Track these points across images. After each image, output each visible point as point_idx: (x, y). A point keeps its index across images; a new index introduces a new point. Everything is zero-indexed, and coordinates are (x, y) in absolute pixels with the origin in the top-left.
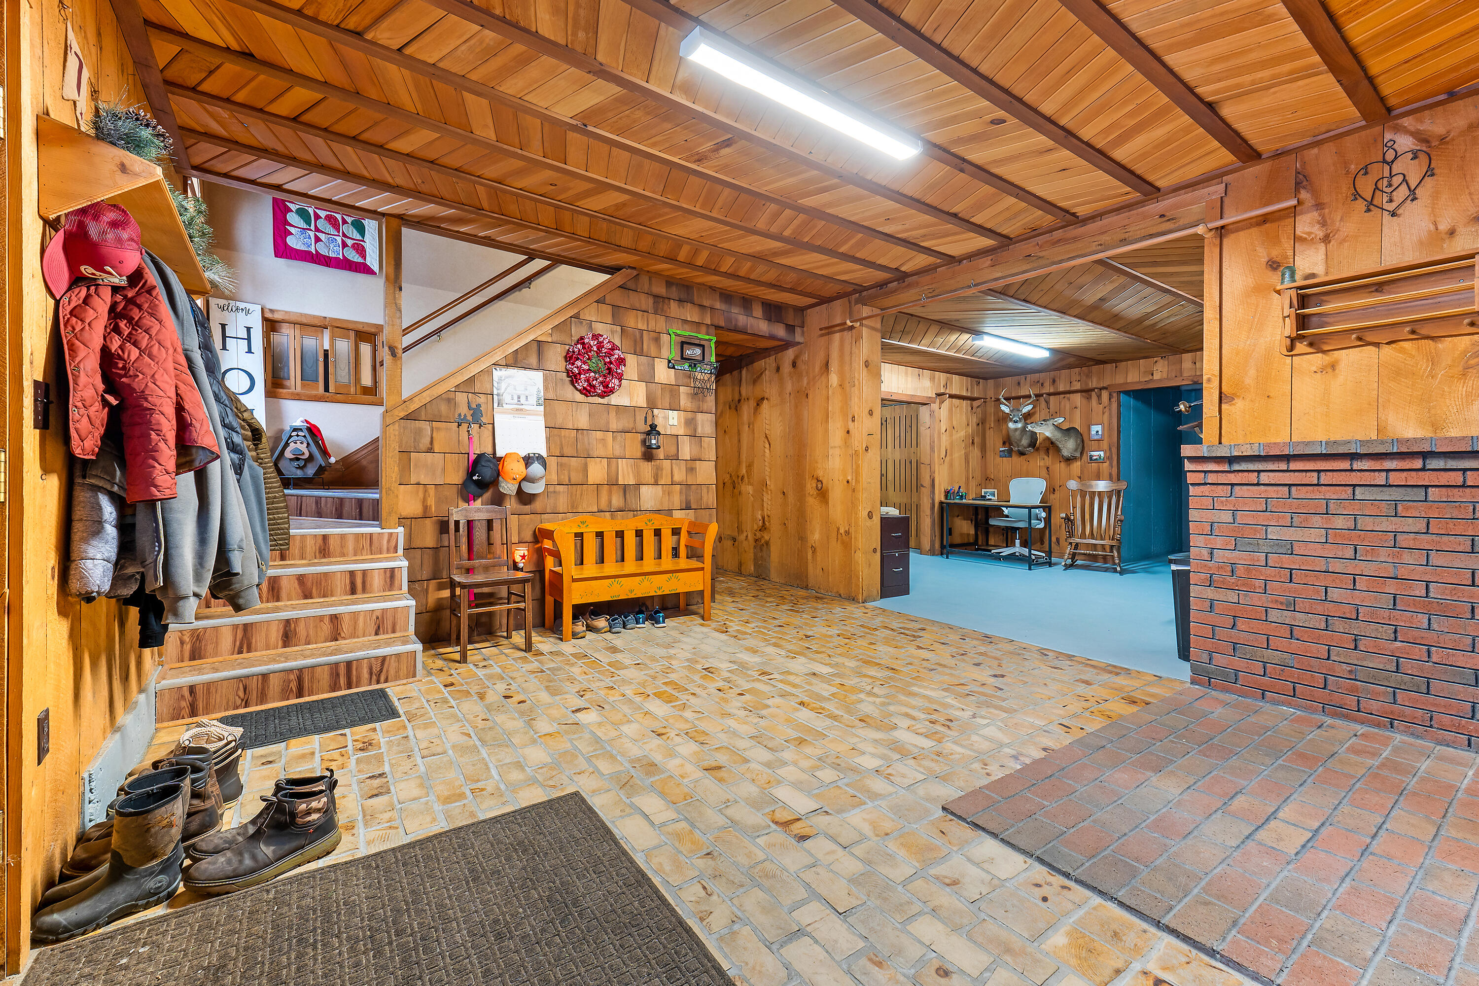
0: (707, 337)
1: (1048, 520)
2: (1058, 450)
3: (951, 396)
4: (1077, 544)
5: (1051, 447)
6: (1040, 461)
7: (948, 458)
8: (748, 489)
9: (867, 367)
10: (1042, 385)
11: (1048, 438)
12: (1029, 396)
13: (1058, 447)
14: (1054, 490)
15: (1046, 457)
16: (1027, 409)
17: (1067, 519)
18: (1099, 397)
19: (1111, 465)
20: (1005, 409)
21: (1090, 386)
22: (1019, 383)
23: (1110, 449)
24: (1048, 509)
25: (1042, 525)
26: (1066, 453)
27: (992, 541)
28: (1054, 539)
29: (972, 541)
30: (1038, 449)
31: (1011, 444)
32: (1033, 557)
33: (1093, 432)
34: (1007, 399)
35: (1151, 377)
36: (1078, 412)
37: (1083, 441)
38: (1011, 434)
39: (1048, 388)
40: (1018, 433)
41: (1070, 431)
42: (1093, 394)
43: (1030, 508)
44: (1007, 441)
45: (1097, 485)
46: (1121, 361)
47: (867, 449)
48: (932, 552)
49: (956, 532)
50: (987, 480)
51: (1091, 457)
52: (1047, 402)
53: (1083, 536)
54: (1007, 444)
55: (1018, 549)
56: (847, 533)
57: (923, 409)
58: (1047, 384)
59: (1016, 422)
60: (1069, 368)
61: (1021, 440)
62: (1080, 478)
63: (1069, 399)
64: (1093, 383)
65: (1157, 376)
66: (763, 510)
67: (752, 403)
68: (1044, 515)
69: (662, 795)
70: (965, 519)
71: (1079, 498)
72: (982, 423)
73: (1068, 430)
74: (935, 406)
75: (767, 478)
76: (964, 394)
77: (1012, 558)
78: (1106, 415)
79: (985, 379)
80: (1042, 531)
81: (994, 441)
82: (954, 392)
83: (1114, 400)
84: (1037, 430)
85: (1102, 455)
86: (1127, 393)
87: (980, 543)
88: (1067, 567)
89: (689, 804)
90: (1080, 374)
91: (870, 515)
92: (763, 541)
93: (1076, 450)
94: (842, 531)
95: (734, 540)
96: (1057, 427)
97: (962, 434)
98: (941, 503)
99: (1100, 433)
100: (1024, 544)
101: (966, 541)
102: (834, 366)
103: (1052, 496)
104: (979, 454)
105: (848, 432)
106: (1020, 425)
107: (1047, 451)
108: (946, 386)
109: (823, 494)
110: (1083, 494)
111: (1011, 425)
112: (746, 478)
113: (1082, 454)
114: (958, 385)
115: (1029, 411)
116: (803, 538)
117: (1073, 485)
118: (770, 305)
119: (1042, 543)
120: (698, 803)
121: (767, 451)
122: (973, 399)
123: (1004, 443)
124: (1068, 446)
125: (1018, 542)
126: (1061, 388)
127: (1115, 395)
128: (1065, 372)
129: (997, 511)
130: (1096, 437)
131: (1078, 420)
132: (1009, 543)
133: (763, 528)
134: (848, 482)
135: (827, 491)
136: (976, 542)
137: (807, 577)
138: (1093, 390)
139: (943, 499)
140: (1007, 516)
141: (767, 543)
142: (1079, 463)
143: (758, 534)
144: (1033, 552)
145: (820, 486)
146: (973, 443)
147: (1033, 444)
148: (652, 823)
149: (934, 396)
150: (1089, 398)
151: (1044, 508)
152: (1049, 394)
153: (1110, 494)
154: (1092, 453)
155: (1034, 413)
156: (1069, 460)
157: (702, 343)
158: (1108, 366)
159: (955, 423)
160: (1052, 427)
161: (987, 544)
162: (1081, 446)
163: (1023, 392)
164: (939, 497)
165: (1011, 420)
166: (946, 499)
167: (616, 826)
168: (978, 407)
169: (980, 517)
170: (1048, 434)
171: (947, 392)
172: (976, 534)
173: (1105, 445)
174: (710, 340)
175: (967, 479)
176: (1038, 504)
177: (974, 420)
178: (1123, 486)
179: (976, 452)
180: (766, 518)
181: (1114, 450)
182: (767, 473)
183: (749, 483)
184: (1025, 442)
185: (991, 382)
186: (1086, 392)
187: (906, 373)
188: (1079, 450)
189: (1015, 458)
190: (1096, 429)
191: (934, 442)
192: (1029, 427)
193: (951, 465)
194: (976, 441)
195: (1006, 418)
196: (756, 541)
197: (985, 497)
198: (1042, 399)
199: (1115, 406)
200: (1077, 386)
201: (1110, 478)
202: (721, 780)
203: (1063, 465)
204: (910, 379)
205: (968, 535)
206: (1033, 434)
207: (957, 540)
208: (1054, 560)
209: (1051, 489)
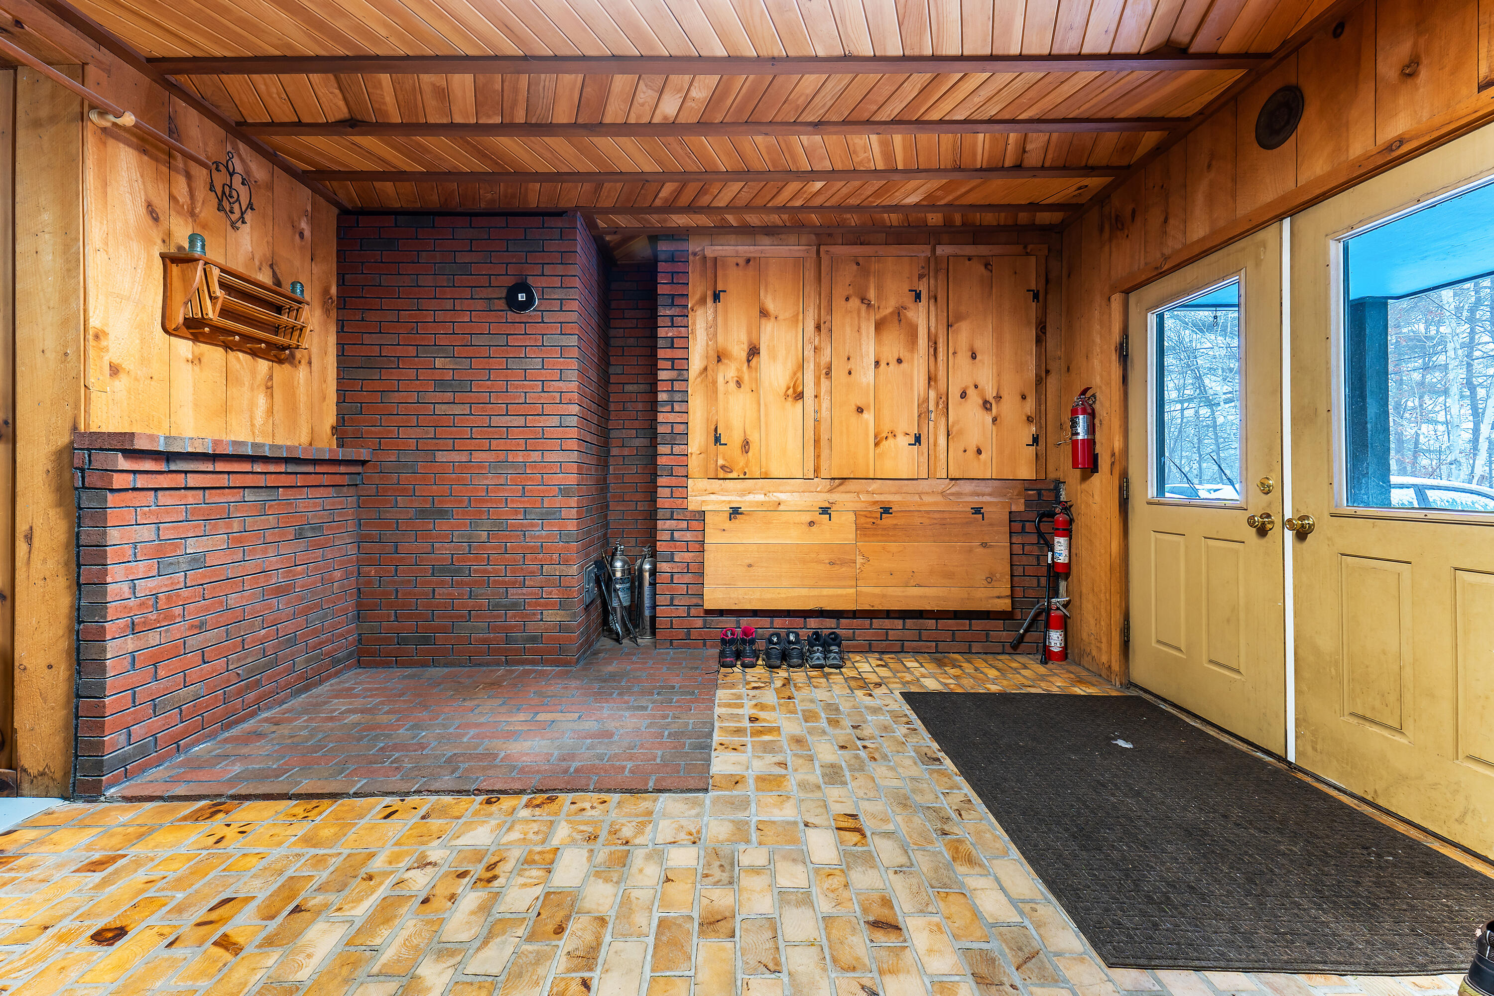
69: (976, 914)
89: (945, 886)
120: (934, 882)
148: (997, 880)
167: (1042, 893)
202: (886, 902)
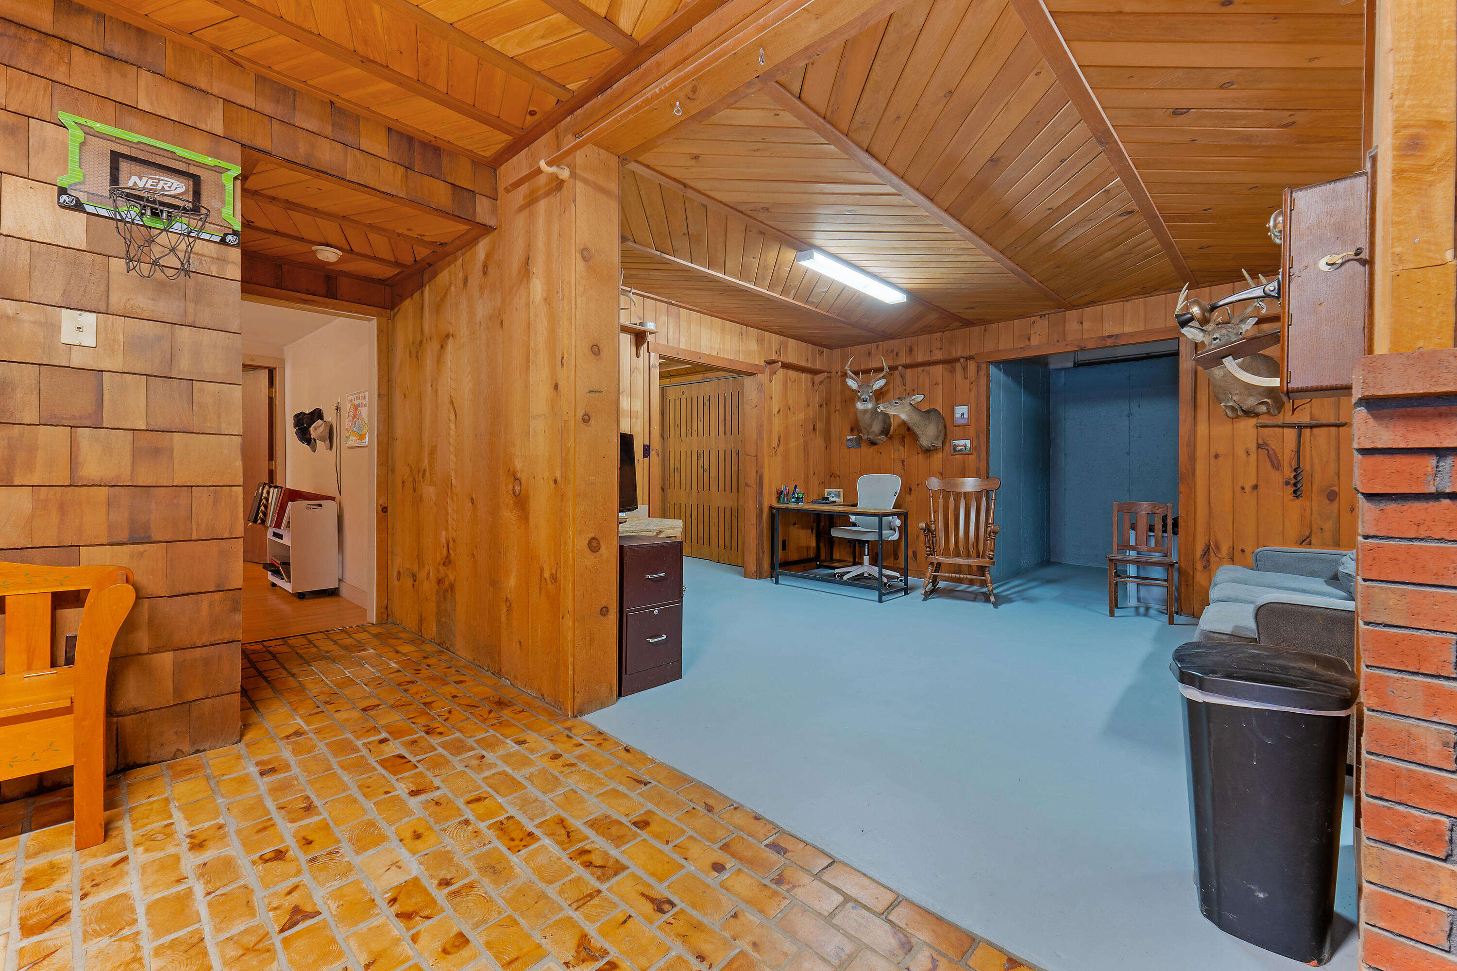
0: (210, 161)
1: (903, 530)
2: (915, 437)
3: (786, 366)
4: (939, 564)
5: (907, 433)
6: (896, 452)
7: (781, 448)
8: (429, 492)
9: (584, 259)
10: (897, 355)
11: (904, 423)
12: (881, 369)
13: (915, 434)
14: (910, 490)
15: (901, 448)
16: (879, 384)
17: (928, 529)
18: (965, 368)
19: (979, 457)
20: (852, 384)
21: (954, 355)
22: (869, 353)
23: (978, 437)
24: (904, 516)
25: (896, 537)
26: (925, 442)
27: (837, 555)
28: (910, 553)
29: (812, 555)
30: (891, 438)
31: (859, 431)
32: (885, 580)
33: (958, 415)
34: (856, 373)
35: (1027, 342)
36: (939, 389)
37: (945, 427)
38: (860, 416)
39: (904, 359)
40: (868, 415)
41: (929, 413)
42: (958, 366)
43: (881, 516)
44: (855, 428)
45: (963, 484)
46: (991, 322)
47: (586, 419)
48: (759, 575)
49: (791, 546)
50: (832, 478)
51: (955, 447)
52: (903, 377)
53: (946, 553)
54: (855, 432)
55: (867, 568)
56: (554, 578)
57: (748, 380)
58: (902, 354)
59: (865, 401)
60: (930, 332)
61: (871, 425)
62: (941, 474)
63: (929, 373)
64: (958, 351)
65: (1035, 341)
66: (447, 529)
67: (435, 345)
68: (898, 522)
70: (803, 528)
71: (941, 500)
72: (826, 404)
73: (928, 412)
74: (763, 378)
75: (453, 474)
76: (803, 364)
77: (859, 581)
78: (973, 393)
79: (830, 347)
80: (896, 543)
81: (840, 426)
82: (791, 359)
83: (982, 373)
84: (891, 412)
85: (969, 445)
86: (997, 364)
87: (823, 557)
88: (927, 596)
90: (942, 340)
91: (594, 545)
92: (447, 583)
93: (937, 438)
94: (547, 575)
95: (414, 577)
96: (915, 408)
97: (801, 416)
98: (771, 508)
99: (966, 416)
100: (874, 562)
101: (805, 556)
102: (538, 267)
103: (908, 498)
104: (822, 444)
105: (556, 387)
106: (870, 406)
107: (903, 439)
108: (778, 352)
109: (521, 502)
110: (946, 494)
111: (860, 405)
112: (428, 473)
113: (944, 443)
114: (795, 352)
115: (881, 388)
116: (495, 584)
117: (934, 483)
118: (410, 139)
119: (896, 557)
121: (452, 426)
122: (814, 372)
123: (852, 430)
124: (928, 434)
125: (866, 559)
126: (920, 358)
127: (984, 366)
128: (924, 338)
129: (842, 519)
130: (962, 422)
131: (940, 400)
132: (857, 562)
133: (447, 561)
134: (555, 481)
135: (527, 497)
136: (817, 557)
137: (499, 655)
138: (957, 360)
139: (775, 504)
140: (854, 525)
141: (452, 587)
142: (940, 455)
143: (441, 568)
144: (885, 572)
145: (517, 488)
146: (814, 429)
147: (885, 431)
149: (763, 364)
150: (953, 371)
151: (898, 515)
152: (906, 367)
153: (978, 495)
154: (956, 442)
155: (887, 391)
156: (928, 451)
157: (193, 170)
158: (976, 330)
159: (790, 402)
160: (908, 408)
161: (832, 559)
162: (942, 434)
163: (874, 364)
164: (770, 500)
165: (859, 398)
166: (779, 502)
168: (821, 383)
169: (822, 524)
170: (903, 417)
171: (781, 359)
172: (818, 547)
173: (972, 431)
174: (221, 171)
175: (807, 476)
176: (891, 509)
177: (816, 400)
178: (993, 485)
179: (818, 442)
180: (451, 545)
181: (983, 438)
182: (452, 465)
183: (432, 483)
184: (876, 427)
185: (837, 352)
186: (950, 362)
187: (723, 330)
188: (941, 438)
189: (865, 449)
190: (961, 411)
191: (762, 426)
192: (881, 408)
193: (786, 457)
194: (818, 426)
195: (852, 397)
196: (440, 581)
197: (827, 498)
198: (896, 373)
199: (983, 381)
200: (938, 355)
201: (978, 475)
203: (921, 457)
204: (727, 337)
205: (808, 548)
206: (886, 416)
207: (793, 556)
208: (911, 580)
209: (907, 489)
